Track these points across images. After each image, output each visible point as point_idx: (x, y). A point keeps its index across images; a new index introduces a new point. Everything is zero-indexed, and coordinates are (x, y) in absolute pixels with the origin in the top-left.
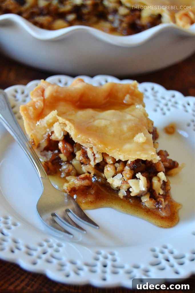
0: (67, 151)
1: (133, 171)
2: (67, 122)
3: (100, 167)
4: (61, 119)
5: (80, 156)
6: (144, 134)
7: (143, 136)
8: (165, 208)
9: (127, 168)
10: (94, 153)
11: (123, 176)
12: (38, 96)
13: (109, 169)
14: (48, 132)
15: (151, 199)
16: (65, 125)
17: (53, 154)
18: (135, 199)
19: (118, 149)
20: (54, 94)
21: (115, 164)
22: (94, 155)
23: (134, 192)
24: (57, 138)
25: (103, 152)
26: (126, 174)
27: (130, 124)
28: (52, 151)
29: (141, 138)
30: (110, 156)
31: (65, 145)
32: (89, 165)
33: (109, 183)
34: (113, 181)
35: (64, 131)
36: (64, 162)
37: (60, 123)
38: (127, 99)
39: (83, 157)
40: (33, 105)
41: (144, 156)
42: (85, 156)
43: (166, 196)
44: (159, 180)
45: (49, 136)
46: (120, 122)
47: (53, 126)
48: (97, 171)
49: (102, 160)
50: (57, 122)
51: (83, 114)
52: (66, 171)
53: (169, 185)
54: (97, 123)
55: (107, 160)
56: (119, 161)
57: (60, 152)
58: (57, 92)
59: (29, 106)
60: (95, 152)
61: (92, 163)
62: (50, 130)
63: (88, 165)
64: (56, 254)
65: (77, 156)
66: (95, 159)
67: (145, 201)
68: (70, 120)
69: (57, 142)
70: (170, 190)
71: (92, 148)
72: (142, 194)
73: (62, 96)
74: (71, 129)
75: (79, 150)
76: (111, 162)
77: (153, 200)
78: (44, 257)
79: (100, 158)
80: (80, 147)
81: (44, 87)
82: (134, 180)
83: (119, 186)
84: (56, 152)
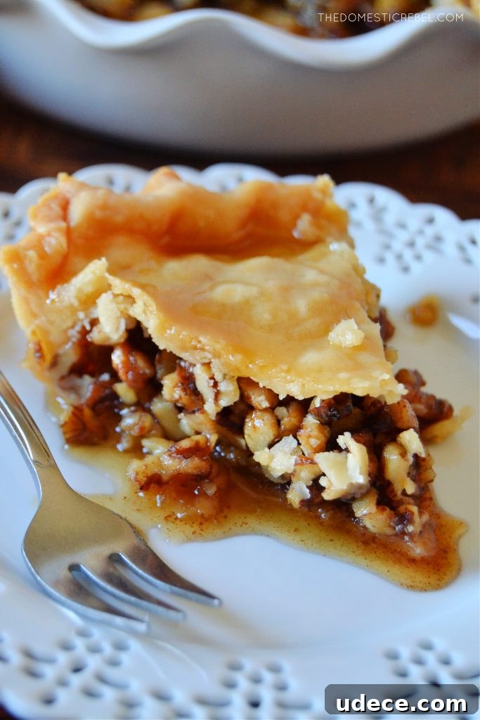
0: (137, 374)
1: (328, 429)
2: (136, 292)
3: (232, 420)
4: (119, 285)
5: (174, 387)
6: (356, 323)
7: (356, 327)
8: (421, 532)
9: (311, 421)
10: (215, 377)
11: (299, 444)
12: (51, 220)
13: (258, 423)
14: (82, 320)
15: (380, 507)
16: (130, 299)
17: (95, 383)
18: (333, 509)
19: (285, 367)
20: (98, 214)
21: (276, 410)
22: (216, 385)
23: (334, 487)
24: (108, 338)
25: (240, 375)
26: (310, 436)
27: (317, 295)
28: (92, 375)
29: (348, 333)
30: (261, 385)
31: (131, 359)
32: (202, 413)
33: (258, 464)
34: (272, 458)
35: (130, 318)
36: (129, 406)
37: (116, 296)
38: (304, 227)
39: (184, 390)
40: (38, 245)
41: (361, 385)
42: (189, 388)
43: (424, 497)
44: (404, 454)
45: (84, 332)
46: (287, 291)
47: (94, 304)
48: (224, 430)
49: (237, 398)
50: (106, 292)
51: (178, 270)
52: (135, 432)
53: (431, 468)
54: (220, 293)
55: (253, 397)
56: (289, 400)
57: (115, 377)
58: (105, 207)
59: (26, 249)
60: (218, 377)
61: (211, 408)
62: (87, 316)
63: (197, 414)
64: (112, 673)
65: (164, 388)
66: (217, 395)
67: (365, 515)
68: (143, 287)
69: (108, 350)
70: (432, 481)
71: (208, 365)
72: (354, 493)
73: (119, 219)
74: (148, 312)
75: (171, 370)
76: (266, 404)
77: (388, 509)
78: (76, 680)
79: (233, 393)
80: (173, 362)
81: (68, 195)
82: (332, 455)
83: (290, 472)
84: (105, 377)
